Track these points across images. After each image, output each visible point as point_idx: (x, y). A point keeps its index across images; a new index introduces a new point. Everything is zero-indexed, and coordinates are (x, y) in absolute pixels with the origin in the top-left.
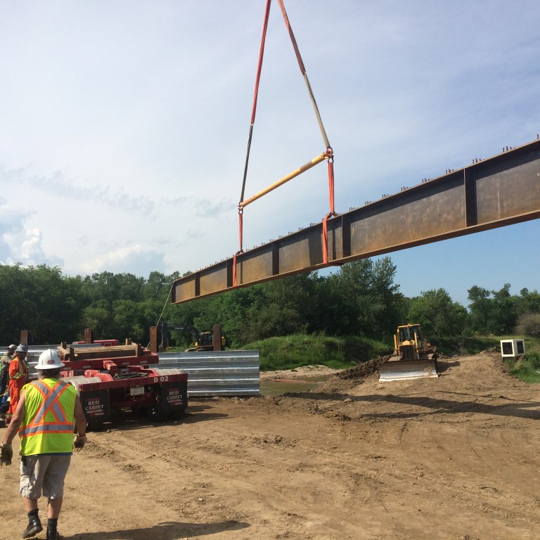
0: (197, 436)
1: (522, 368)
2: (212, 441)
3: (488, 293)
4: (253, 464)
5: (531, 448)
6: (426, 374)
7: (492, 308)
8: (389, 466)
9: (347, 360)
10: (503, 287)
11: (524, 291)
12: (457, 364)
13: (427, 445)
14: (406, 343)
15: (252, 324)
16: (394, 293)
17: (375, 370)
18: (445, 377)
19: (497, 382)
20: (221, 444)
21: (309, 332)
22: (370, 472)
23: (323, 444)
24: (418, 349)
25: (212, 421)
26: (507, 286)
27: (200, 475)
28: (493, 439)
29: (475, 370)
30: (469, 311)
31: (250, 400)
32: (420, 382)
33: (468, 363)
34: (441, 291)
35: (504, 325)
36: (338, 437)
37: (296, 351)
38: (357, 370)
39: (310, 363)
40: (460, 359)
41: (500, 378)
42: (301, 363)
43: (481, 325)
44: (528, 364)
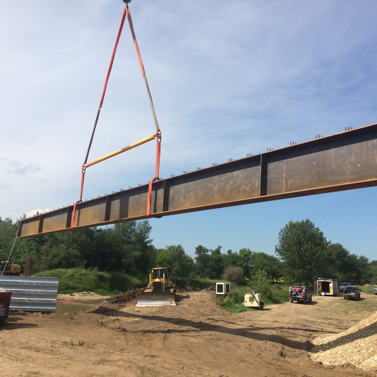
0: (18, 339)
1: (229, 302)
2: (30, 343)
3: (208, 251)
4: (67, 359)
5: (243, 353)
6: (168, 303)
7: (209, 260)
8: (161, 362)
9: (111, 290)
10: (217, 248)
11: (229, 252)
12: (188, 297)
13: (181, 349)
14: (157, 280)
15: (44, 258)
16: (148, 245)
17: (133, 298)
18: (180, 305)
19: (213, 311)
20: (39, 345)
21: (86, 267)
22: (149, 366)
23: (113, 347)
24: (165, 285)
25: (26, 329)
26: (220, 247)
27: (28, 366)
28: (220, 347)
29: (200, 302)
30: (195, 261)
31: (51, 315)
32: (164, 308)
33: (195, 296)
34: (179, 247)
35: (215, 272)
36: (123, 343)
37: (75, 280)
38: (121, 297)
39: (84, 289)
40: (190, 294)
41: (215, 308)
42: (78, 290)
43: (201, 271)
44: (231, 300)
